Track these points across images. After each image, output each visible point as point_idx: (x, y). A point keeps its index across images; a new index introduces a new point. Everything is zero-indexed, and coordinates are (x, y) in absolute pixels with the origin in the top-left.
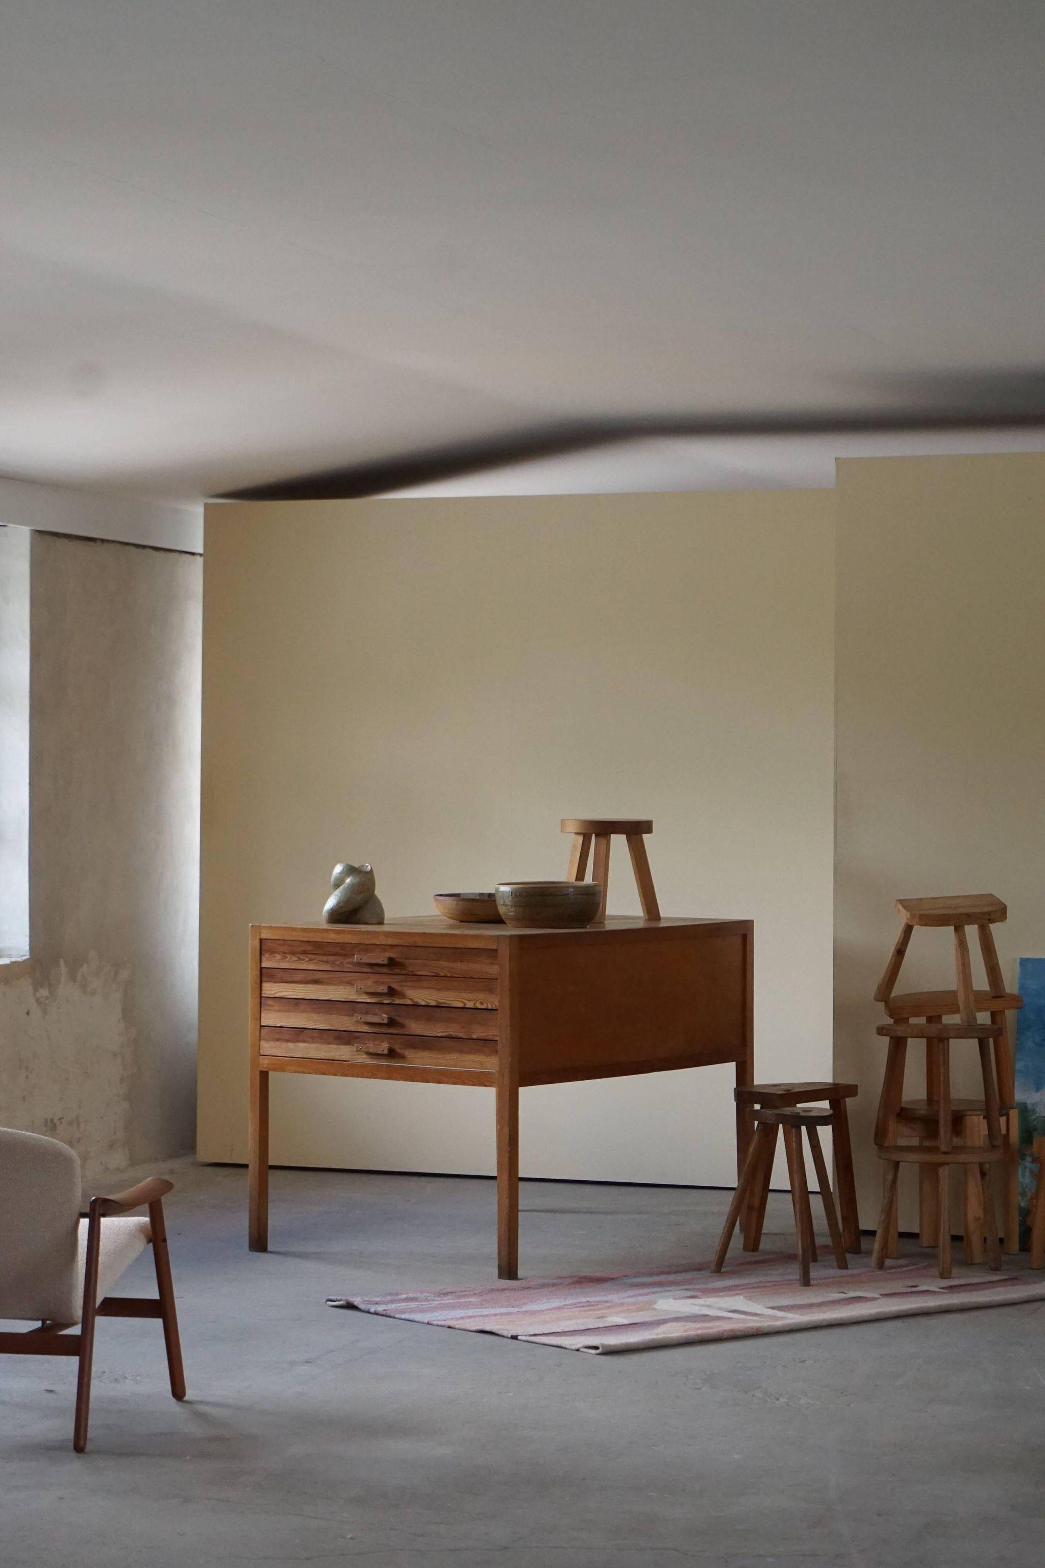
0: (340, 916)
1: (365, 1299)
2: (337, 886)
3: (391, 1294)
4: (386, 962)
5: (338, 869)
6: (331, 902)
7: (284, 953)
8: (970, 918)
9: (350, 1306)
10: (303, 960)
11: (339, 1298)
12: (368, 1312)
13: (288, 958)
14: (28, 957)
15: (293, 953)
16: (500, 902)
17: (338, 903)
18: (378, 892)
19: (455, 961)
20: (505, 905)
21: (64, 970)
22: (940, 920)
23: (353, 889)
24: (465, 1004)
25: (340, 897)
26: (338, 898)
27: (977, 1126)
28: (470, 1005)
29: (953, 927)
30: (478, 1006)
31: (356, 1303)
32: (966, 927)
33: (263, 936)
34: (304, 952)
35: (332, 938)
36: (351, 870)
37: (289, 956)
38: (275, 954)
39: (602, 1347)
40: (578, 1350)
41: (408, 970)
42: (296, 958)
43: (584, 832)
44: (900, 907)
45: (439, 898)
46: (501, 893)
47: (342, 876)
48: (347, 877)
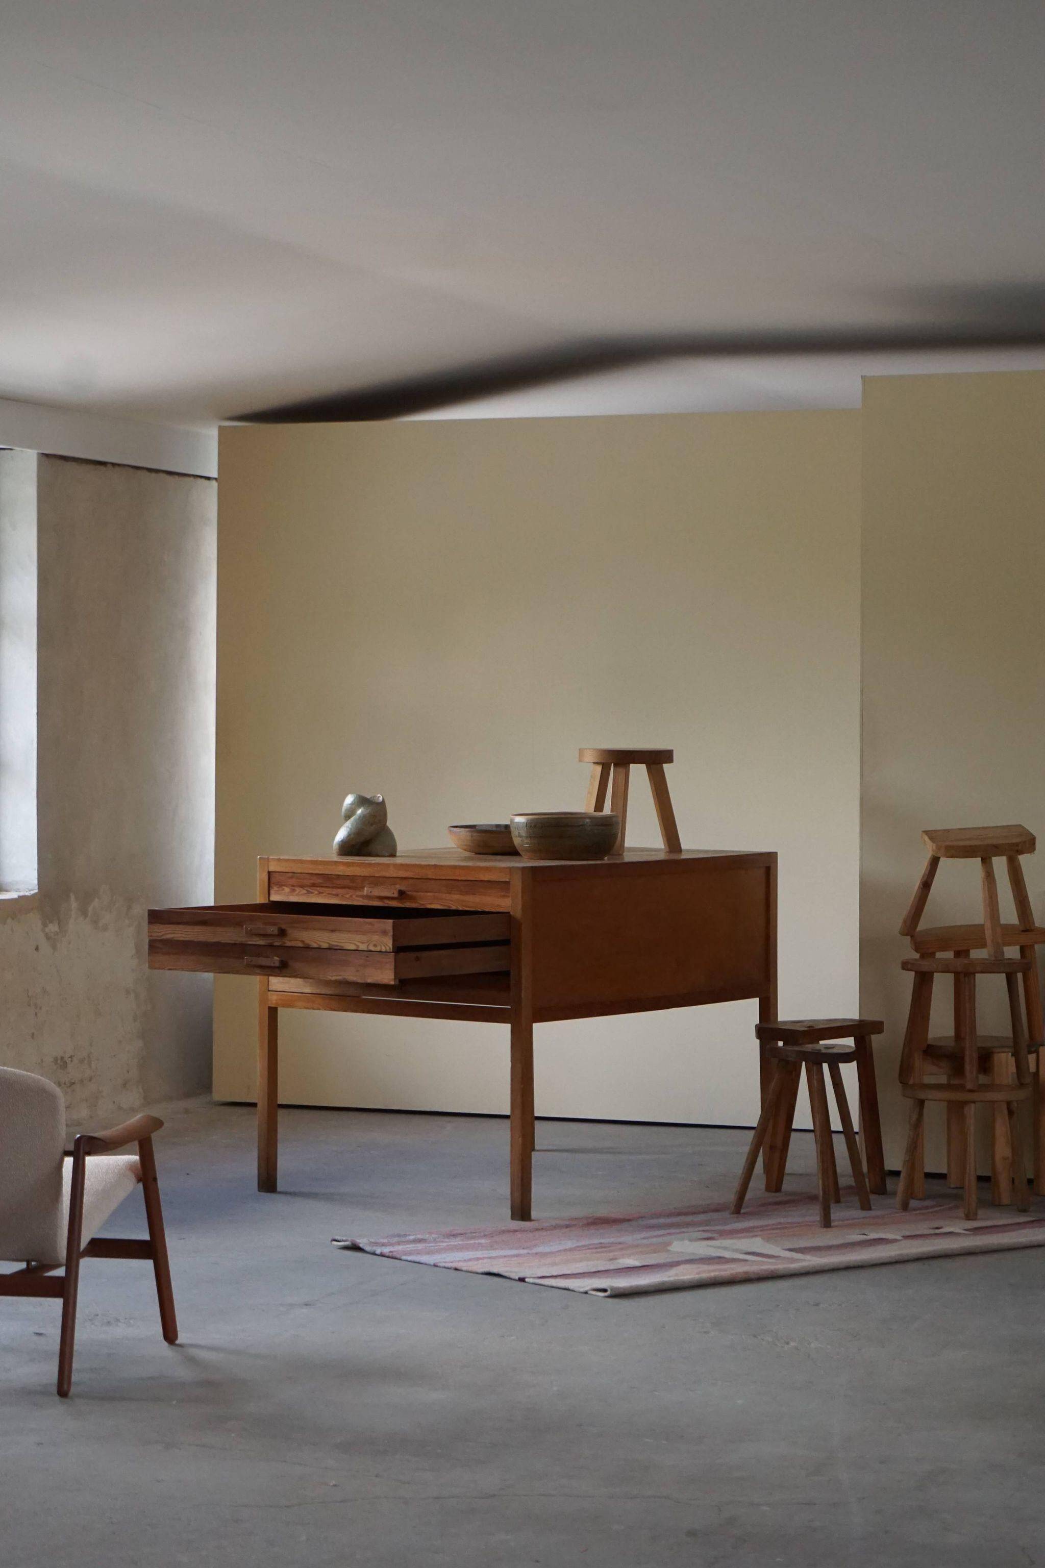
0: (352, 848)
1: (371, 1240)
2: (348, 817)
3: (399, 1236)
4: (396, 895)
5: (349, 800)
6: (342, 834)
7: (293, 886)
8: (997, 850)
9: (355, 1248)
10: (312, 893)
11: (344, 1239)
12: (374, 1254)
13: (297, 892)
14: (36, 891)
15: (302, 887)
16: (515, 833)
17: (349, 835)
18: (389, 824)
19: (467, 893)
20: (519, 836)
21: (74, 905)
22: (967, 852)
23: (364, 820)
24: (358, 946)
25: (351, 829)
26: (348, 829)
27: (1005, 1063)
28: (363, 947)
29: (980, 859)
30: (372, 948)
31: (361, 1246)
32: (994, 859)
33: (272, 869)
34: (313, 885)
35: (340, 870)
36: (362, 801)
37: (298, 890)
38: (284, 887)
39: (611, 1290)
40: (586, 1293)
41: (418, 903)
42: (305, 892)
43: (602, 761)
44: (926, 838)
45: (455, 829)
46: (515, 824)
47: (354, 806)
48: (360, 808)
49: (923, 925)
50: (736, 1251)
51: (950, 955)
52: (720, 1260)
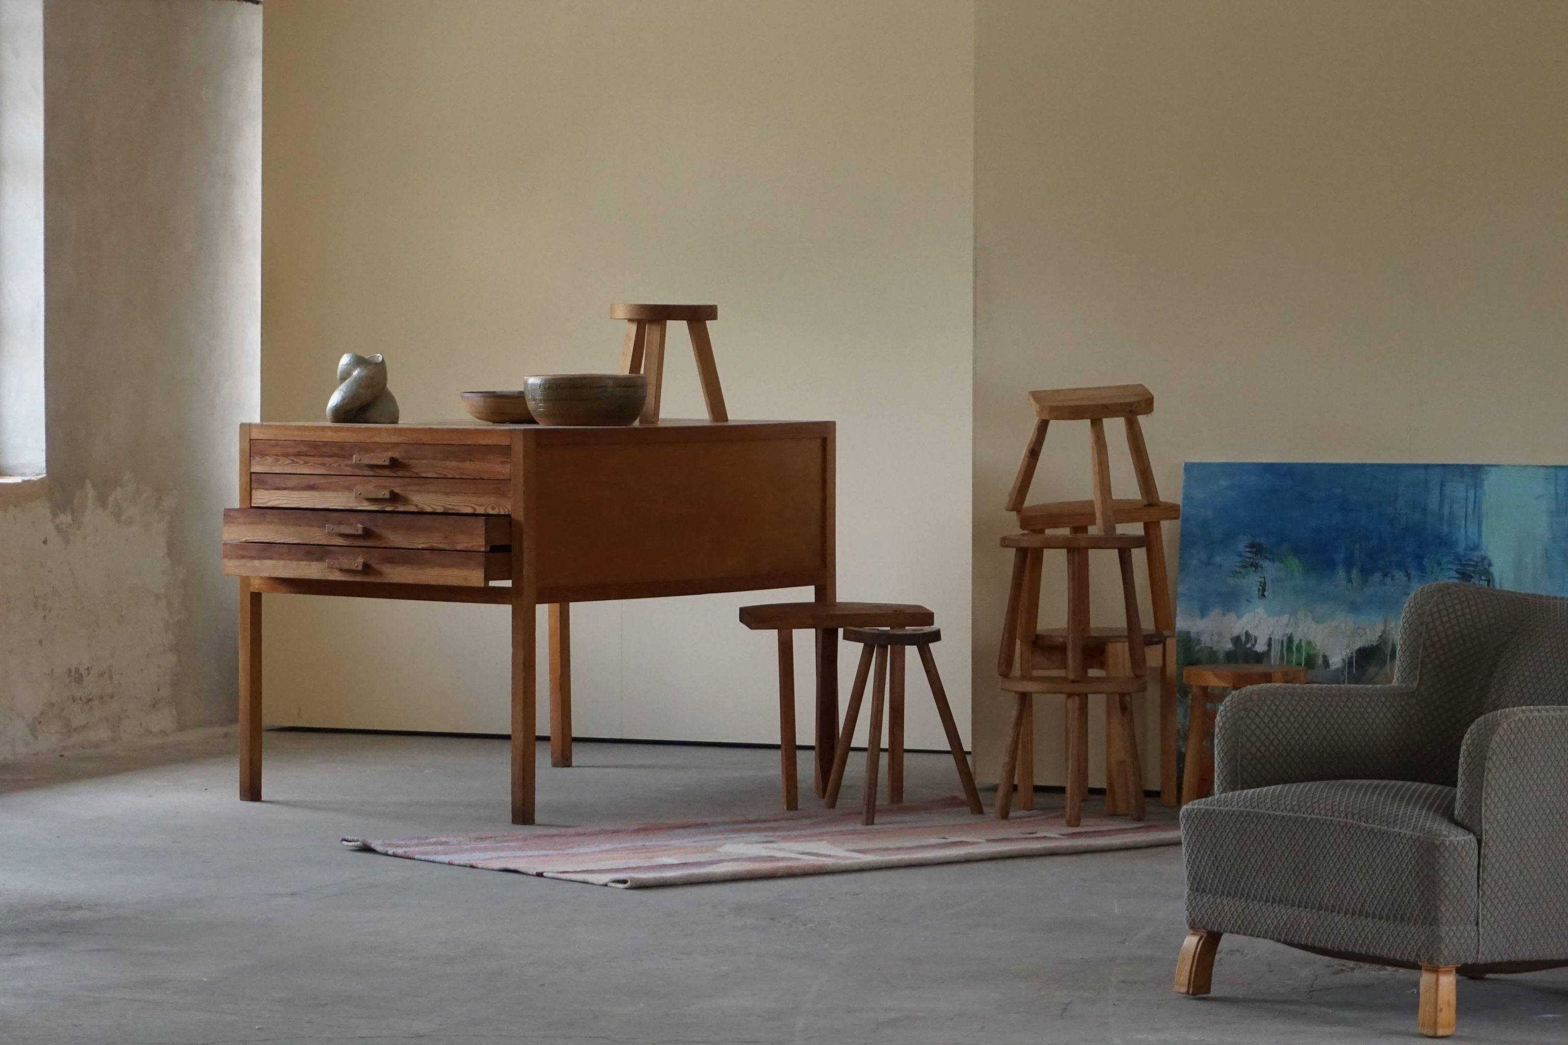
0: (344, 414)
1: (386, 842)
2: (343, 379)
3: (420, 838)
4: (387, 463)
5: (345, 360)
6: (335, 399)
7: (277, 455)
8: (1110, 410)
9: (366, 849)
10: (297, 463)
11: (355, 838)
12: (386, 854)
13: (281, 462)
14: (44, 475)
15: (286, 455)
16: (528, 396)
17: (343, 399)
18: (389, 386)
19: (464, 460)
20: (534, 400)
22: (1075, 413)
23: (359, 382)
25: (345, 392)
26: (342, 393)
27: (1119, 652)
29: (1088, 422)
31: (373, 846)
32: (1105, 420)
33: (254, 436)
34: (298, 454)
35: (329, 436)
36: (359, 361)
37: (282, 459)
38: (267, 457)
39: (631, 881)
40: (606, 885)
41: (413, 472)
42: (289, 461)
43: (636, 317)
44: (1032, 399)
45: (466, 395)
46: (529, 386)
47: (349, 366)
48: (355, 369)
49: (1032, 500)
50: (791, 852)
51: (1065, 531)
52: (772, 859)
